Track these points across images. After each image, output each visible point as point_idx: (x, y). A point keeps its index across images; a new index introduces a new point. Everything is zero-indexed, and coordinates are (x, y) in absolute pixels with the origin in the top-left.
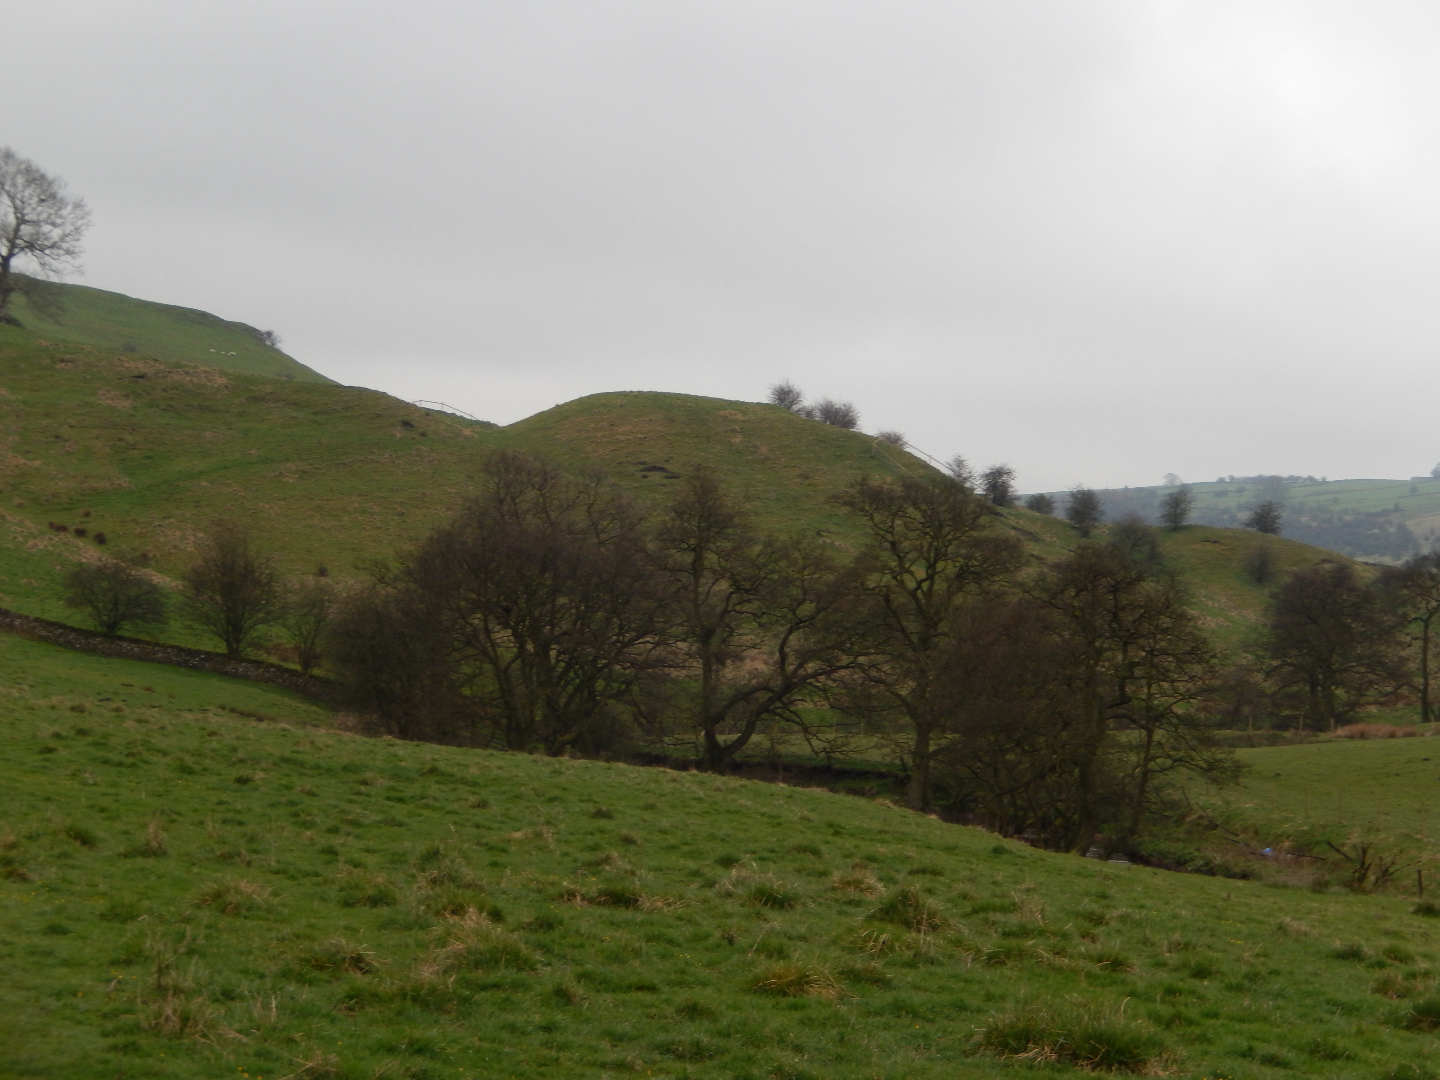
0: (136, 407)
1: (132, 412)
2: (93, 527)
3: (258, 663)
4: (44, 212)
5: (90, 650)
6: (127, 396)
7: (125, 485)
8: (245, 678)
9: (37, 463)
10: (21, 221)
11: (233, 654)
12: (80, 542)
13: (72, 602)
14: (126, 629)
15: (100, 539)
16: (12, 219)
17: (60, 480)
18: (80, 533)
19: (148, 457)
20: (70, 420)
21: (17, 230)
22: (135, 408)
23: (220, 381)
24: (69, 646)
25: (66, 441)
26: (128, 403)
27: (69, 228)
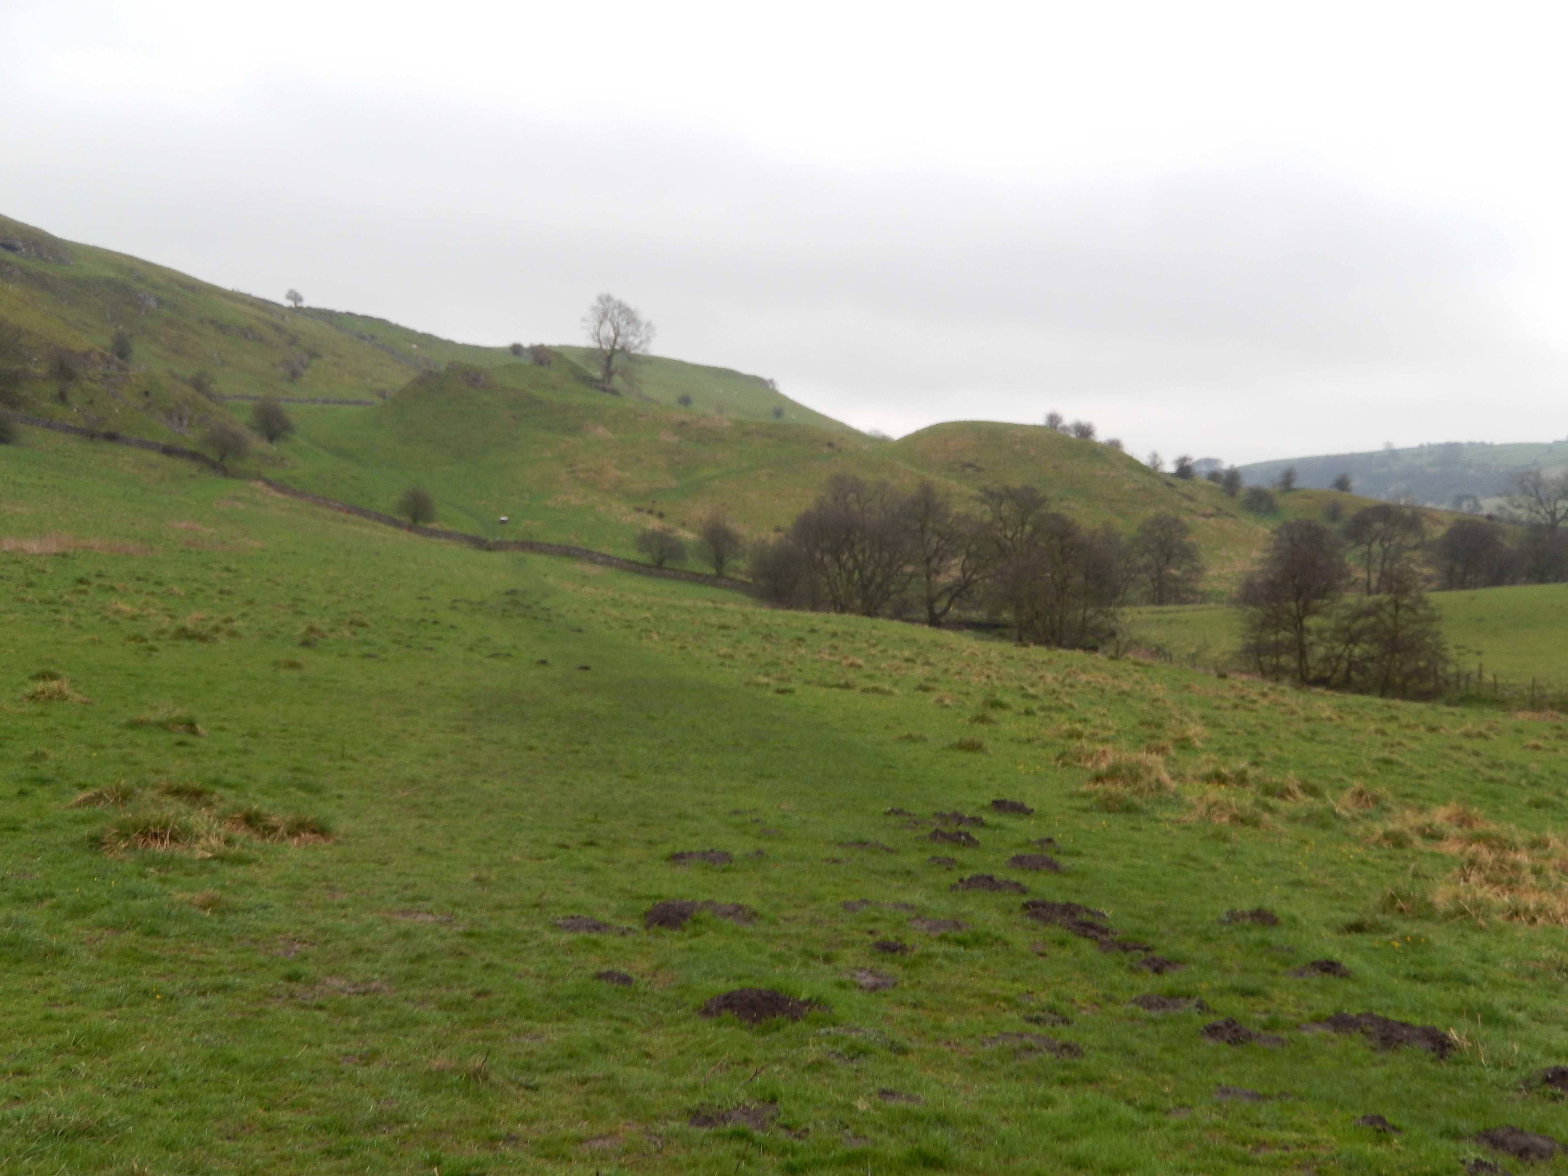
1: (679, 444)
2: (657, 508)
3: (731, 579)
4: (630, 329)
5: (650, 574)
6: (676, 434)
7: (674, 485)
8: (724, 587)
9: (628, 474)
10: (617, 334)
11: (720, 575)
12: (650, 518)
13: (641, 551)
14: (668, 563)
15: (661, 515)
16: (612, 334)
17: (640, 483)
18: (650, 512)
19: (687, 469)
20: (645, 450)
21: (615, 341)
22: (680, 441)
23: (727, 424)
24: (639, 572)
25: (643, 461)
26: (676, 439)
27: (644, 338)
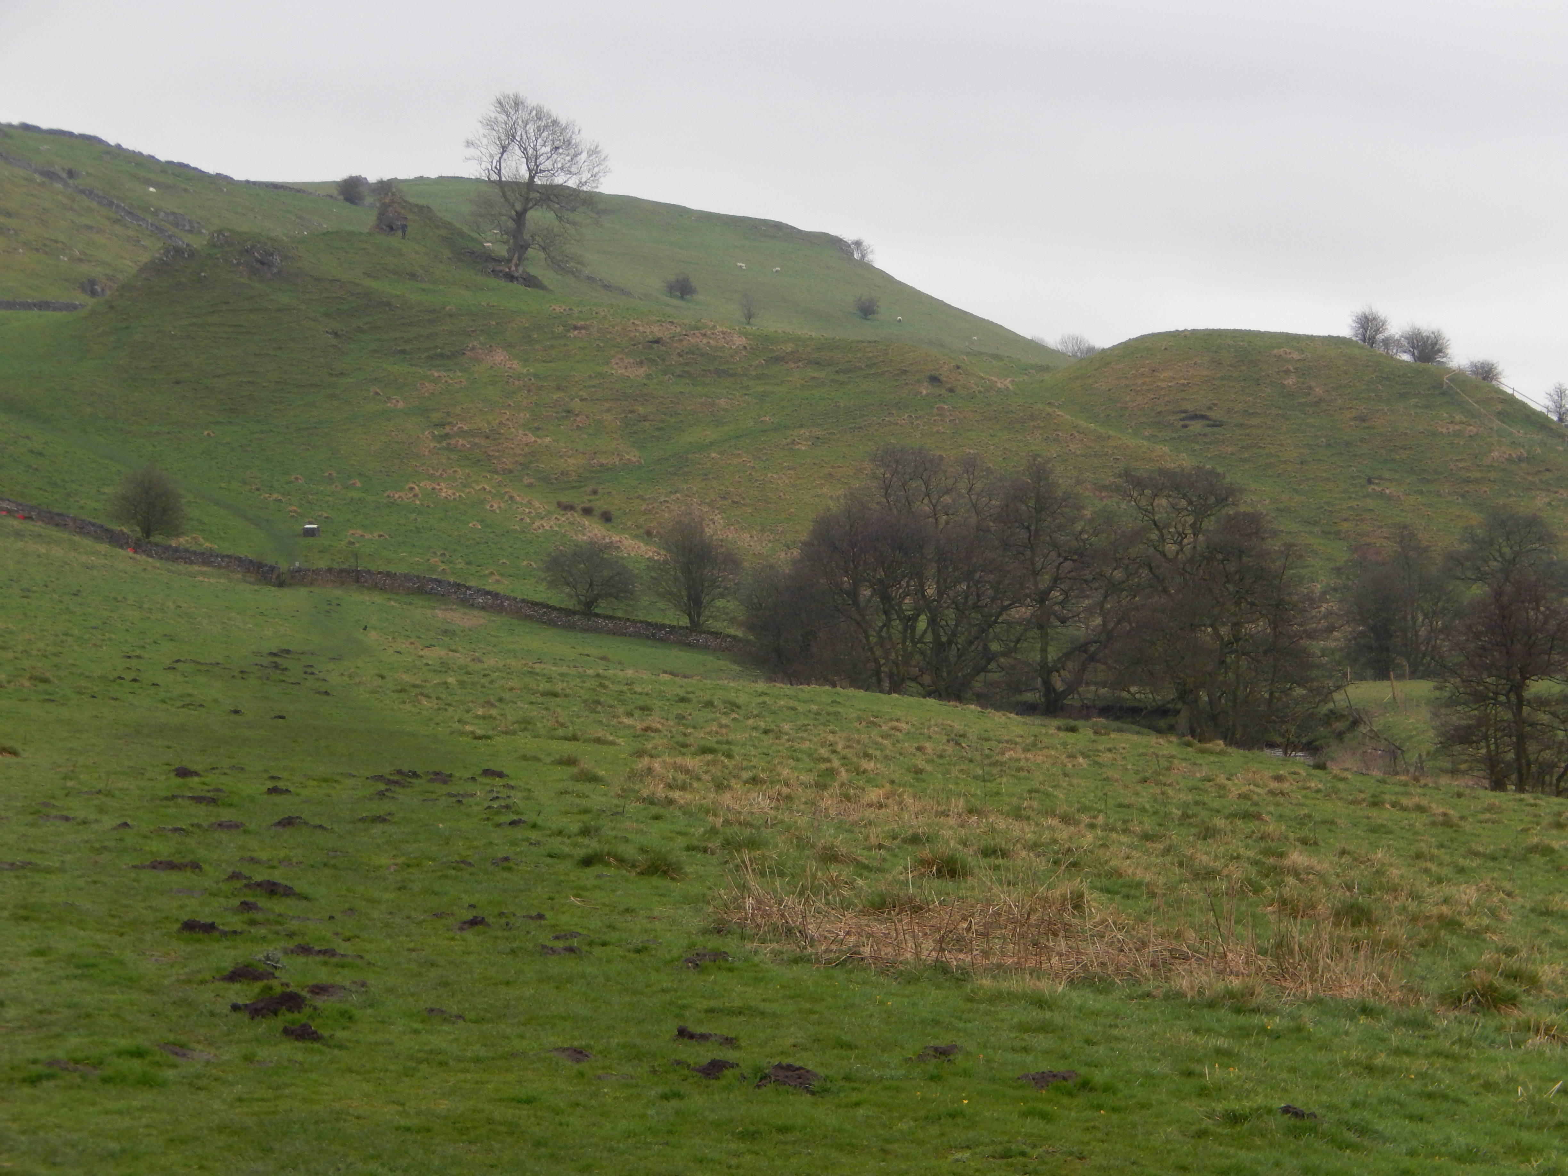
0: (650, 375)
1: (645, 381)
2: (600, 505)
3: (716, 635)
5: (571, 627)
6: (641, 363)
7: (634, 459)
8: (705, 648)
9: (548, 439)
10: (535, 171)
11: (695, 627)
12: (586, 521)
13: (553, 584)
14: (603, 607)
15: (607, 517)
17: (569, 457)
18: (587, 511)
19: (659, 429)
20: (581, 393)
22: (649, 377)
23: (739, 342)
24: (551, 623)
25: (577, 415)
26: (642, 371)
